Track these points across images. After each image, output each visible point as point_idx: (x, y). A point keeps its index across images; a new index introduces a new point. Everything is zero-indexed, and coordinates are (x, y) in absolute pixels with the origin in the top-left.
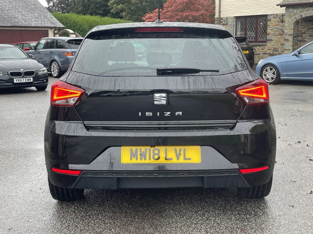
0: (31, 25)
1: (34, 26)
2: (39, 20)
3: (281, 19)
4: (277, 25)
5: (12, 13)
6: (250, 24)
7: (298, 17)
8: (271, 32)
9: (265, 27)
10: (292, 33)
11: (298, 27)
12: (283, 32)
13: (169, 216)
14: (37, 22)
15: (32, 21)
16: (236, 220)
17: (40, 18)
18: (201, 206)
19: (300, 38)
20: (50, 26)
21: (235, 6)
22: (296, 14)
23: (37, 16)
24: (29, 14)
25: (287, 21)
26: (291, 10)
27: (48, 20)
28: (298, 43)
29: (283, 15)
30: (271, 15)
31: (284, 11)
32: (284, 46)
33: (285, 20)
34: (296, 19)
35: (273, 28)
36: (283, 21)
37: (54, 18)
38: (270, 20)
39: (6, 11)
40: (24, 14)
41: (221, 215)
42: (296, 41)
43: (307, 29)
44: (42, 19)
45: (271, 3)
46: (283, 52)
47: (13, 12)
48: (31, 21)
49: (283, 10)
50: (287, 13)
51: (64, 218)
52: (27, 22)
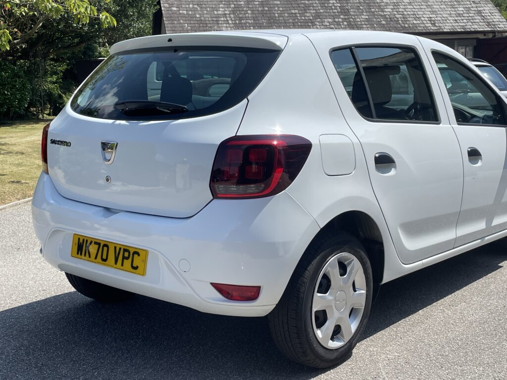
0: (441, 30)
2: (462, 20)
5: (414, 10)
14: (457, 24)
15: (448, 21)
17: (466, 15)
20: (482, 29)
23: (462, 12)
24: (446, 9)
27: (483, 17)
37: (496, 14)
39: (401, 7)
40: (437, 10)
47: (415, 7)
48: (445, 22)
52: (437, 25)
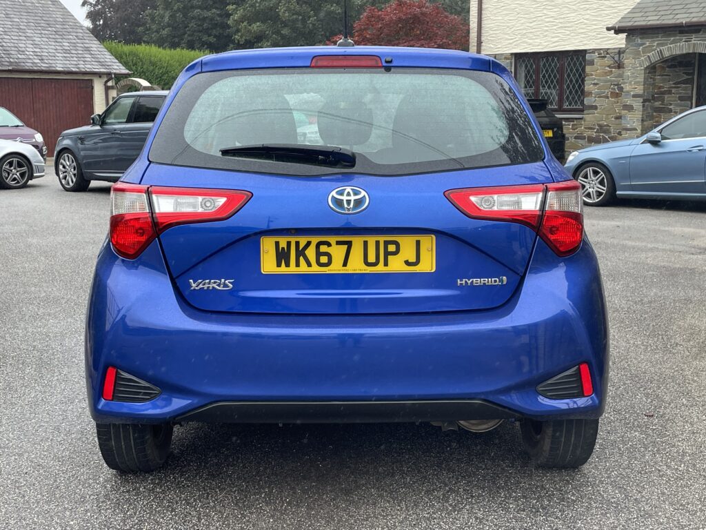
1: (62, 69)
3: (617, 59)
4: (606, 74)
6: (547, 71)
7: (654, 57)
8: (595, 90)
9: (581, 77)
10: (641, 92)
11: (654, 80)
12: (621, 89)
13: (368, 501)
16: (519, 509)
18: (438, 478)
19: (657, 104)
21: (513, 29)
22: (650, 49)
25: (631, 65)
26: (639, 41)
28: (655, 114)
29: (620, 52)
30: (594, 51)
31: (624, 41)
32: (623, 121)
33: (626, 61)
34: (650, 60)
35: (598, 80)
36: (620, 66)
38: (592, 63)
41: (484, 500)
42: (649, 110)
43: (674, 84)
44: (80, 56)
45: (595, 25)
46: (620, 134)
49: (620, 41)
50: (629, 46)
51: (131, 504)
